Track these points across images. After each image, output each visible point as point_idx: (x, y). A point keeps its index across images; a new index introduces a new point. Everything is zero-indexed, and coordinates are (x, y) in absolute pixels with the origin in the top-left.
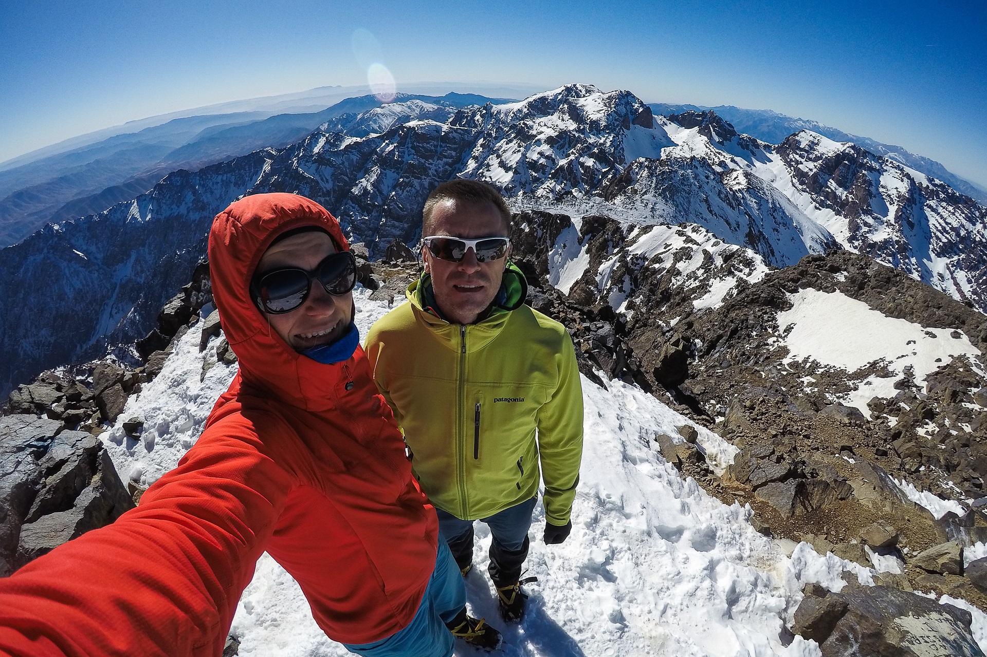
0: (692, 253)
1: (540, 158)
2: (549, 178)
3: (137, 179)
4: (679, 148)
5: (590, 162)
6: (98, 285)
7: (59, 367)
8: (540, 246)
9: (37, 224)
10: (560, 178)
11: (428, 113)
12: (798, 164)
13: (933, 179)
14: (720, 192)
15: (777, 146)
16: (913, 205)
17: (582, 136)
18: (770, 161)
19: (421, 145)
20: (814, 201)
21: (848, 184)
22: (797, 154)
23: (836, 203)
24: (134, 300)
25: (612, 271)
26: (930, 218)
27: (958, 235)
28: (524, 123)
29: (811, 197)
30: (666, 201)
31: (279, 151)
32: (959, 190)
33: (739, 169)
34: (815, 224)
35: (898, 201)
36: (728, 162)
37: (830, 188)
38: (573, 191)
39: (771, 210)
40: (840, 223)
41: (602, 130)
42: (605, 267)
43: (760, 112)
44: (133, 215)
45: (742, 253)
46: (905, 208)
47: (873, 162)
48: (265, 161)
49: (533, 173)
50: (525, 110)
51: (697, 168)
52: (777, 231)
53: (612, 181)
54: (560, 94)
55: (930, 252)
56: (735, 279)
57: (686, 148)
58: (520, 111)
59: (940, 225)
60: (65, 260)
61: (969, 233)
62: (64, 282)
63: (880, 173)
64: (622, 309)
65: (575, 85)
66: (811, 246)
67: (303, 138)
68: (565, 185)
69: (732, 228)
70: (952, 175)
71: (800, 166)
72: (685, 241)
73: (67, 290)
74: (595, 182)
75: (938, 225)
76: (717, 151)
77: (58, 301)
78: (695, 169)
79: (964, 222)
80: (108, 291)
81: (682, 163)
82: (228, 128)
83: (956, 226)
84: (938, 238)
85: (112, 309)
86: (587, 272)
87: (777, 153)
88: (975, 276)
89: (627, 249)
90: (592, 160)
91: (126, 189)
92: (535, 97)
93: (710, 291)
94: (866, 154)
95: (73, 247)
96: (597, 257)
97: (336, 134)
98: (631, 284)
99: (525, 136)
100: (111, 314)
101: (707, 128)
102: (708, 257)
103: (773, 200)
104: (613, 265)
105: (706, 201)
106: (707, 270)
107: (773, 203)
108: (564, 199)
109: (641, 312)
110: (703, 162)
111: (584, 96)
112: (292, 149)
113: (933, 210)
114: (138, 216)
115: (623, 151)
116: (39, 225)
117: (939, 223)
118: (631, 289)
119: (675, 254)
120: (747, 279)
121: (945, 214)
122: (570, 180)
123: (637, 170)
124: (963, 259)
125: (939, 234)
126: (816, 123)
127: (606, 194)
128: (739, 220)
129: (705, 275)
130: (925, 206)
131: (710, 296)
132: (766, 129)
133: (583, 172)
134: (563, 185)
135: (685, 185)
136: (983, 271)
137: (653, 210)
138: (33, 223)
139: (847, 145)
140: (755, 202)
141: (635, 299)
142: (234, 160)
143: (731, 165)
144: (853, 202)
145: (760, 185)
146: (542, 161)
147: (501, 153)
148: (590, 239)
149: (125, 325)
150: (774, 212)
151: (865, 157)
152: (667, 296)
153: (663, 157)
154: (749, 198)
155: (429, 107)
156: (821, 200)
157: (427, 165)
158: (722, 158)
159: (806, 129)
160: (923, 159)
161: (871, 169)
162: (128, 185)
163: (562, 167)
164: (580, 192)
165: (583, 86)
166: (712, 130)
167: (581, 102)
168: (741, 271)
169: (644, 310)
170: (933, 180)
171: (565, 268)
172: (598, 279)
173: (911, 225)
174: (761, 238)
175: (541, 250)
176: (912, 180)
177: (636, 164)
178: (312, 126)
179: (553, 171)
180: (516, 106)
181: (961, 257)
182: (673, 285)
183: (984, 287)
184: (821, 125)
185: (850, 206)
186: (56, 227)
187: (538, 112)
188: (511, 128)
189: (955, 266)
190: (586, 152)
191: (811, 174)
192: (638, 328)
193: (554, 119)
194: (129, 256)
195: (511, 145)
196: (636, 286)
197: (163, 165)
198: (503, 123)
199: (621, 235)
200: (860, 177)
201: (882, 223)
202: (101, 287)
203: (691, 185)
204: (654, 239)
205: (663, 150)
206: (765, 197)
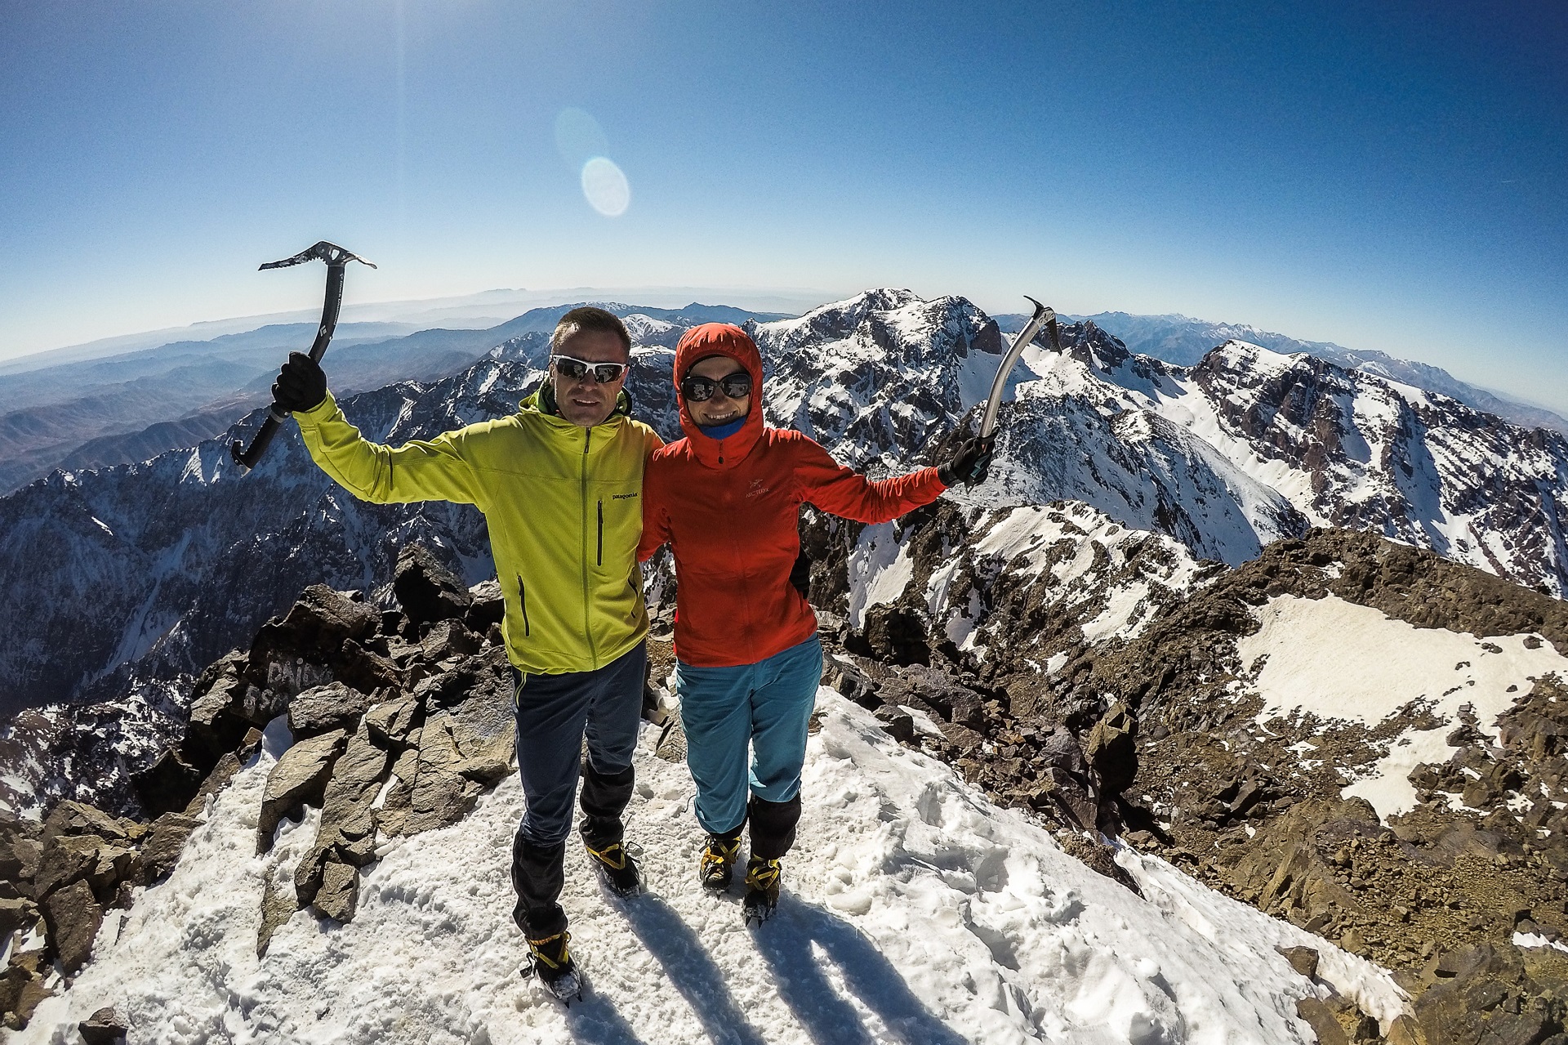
0: (1075, 549)
1: (830, 406)
2: (845, 437)
3: (204, 415)
4: (1043, 382)
5: (907, 411)
6: (127, 579)
7: (51, 706)
8: (834, 546)
9: (39, 468)
10: (862, 436)
11: (657, 337)
12: (1226, 394)
13: (1434, 394)
14: (1110, 448)
15: (1192, 369)
16: (1408, 439)
17: (894, 370)
18: (1184, 393)
19: (646, 385)
20: (1256, 449)
21: (1304, 418)
22: (1224, 379)
23: (1289, 449)
24: (181, 609)
25: (952, 584)
26: (1435, 455)
27: (1482, 476)
28: (804, 352)
29: (1250, 444)
30: (1028, 466)
31: (427, 387)
32: (1475, 406)
33: (1137, 409)
34: (1260, 486)
35: (1384, 436)
36: (1119, 399)
37: (1278, 427)
38: (883, 456)
39: (1191, 469)
40: (1298, 479)
41: (924, 360)
42: (938, 577)
43: (1163, 318)
44: (192, 471)
45: (1155, 542)
46: (1396, 445)
47: (1340, 380)
48: (404, 402)
49: (820, 430)
50: (806, 331)
51: (1073, 412)
52: (1202, 502)
53: (942, 439)
54: (859, 304)
55: (1442, 509)
56: (1147, 585)
57: (1053, 381)
58: (798, 332)
59: (1453, 464)
60: (77, 533)
61: (1497, 470)
62: (74, 566)
63: (1352, 395)
64: (968, 645)
65: (881, 291)
66: (1256, 521)
67: (463, 368)
68: (870, 447)
69: (1133, 503)
70: (1462, 385)
71: (1229, 397)
72: (1064, 530)
73: (76, 581)
74: (916, 441)
75: (1449, 465)
76: (1101, 383)
77: (61, 597)
78: (1070, 414)
79: (1488, 454)
80: (142, 591)
81: (1050, 406)
82: (348, 345)
83: (1478, 462)
84: (1451, 485)
85: (145, 619)
86: (910, 586)
87: (1193, 379)
88: (1516, 536)
89: (972, 546)
90: (911, 407)
91: (185, 430)
92: (820, 311)
93: (1107, 608)
94: (1328, 368)
95: (91, 512)
96: (926, 561)
97: (516, 364)
98: (981, 603)
99: (805, 371)
100: (143, 628)
101: (1084, 348)
102: (1102, 553)
103: (1193, 453)
104: (952, 574)
105: (1090, 463)
106: (1101, 574)
107: (1193, 459)
108: (869, 469)
109: (999, 648)
110: (1082, 403)
111: (896, 307)
112: (447, 384)
113: (1439, 442)
114: (199, 474)
115: (958, 391)
116: (42, 471)
117: (1450, 462)
118: (982, 611)
119: (1049, 552)
120: (1165, 583)
121: (1459, 447)
122: (876, 439)
123: (980, 421)
124: (1494, 512)
125: (1451, 478)
126: (1248, 329)
127: (934, 461)
128: (1143, 489)
129: (1098, 582)
130: (1427, 438)
131: (1109, 614)
132: (1173, 345)
133: (896, 426)
134: (866, 448)
135: (1056, 441)
136: (1527, 527)
137: (1008, 481)
138: (32, 466)
139: (1299, 358)
140: (1165, 459)
141: (988, 627)
142: (356, 396)
143: (1125, 405)
144: (1316, 446)
145: (1170, 431)
146: (834, 410)
147: (769, 399)
148: (913, 534)
149: (164, 649)
150: (1195, 472)
151: (1327, 373)
152: (1039, 620)
153: (1020, 397)
154: (1155, 453)
155: (659, 325)
156: (1266, 446)
157: (655, 417)
158: (1109, 395)
159: (1234, 338)
160: (1415, 365)
161: (1338, 391)
162: (187, 423)
163: (864, 420)
164: (893, 458)
165: (893, 292)
166: (1092, 352)
167: (891, 316)
168: (1155, 571)
169: (1003, 645)
170: (1434, 396)
171: (874, 582)
172: (928, 597)
173: (1408, 471)
174: (1179, 514)
175: (837, 553)
176: (1402, 400)
177: (979, 411)
178: (478, 351)
179: (851, 426)
180: (791, 325)
181: (1491, 509)
182: (1049, 601)
183: (1531, 550)
184: (1256, 330)
185: (1311, 452)
186: (69, 478)
187: (825, 334)
188: (785, 359)
189: (1483, 525)
190: (901, 395)
191: (1247, 407)
192: (999, 676)
193: (851, 344)
194: (179, 538)
195: (785, 385)
196: (990, 607)
197: (245, 396)
198: (772, 351)
199: (962, 525)
200: (1322, 406)
201: (1363, 472)
202: (131, 582)
203: (1065, 440)
204: (1015, 529)
205: (1018, 386)
206: (1180, 450)
